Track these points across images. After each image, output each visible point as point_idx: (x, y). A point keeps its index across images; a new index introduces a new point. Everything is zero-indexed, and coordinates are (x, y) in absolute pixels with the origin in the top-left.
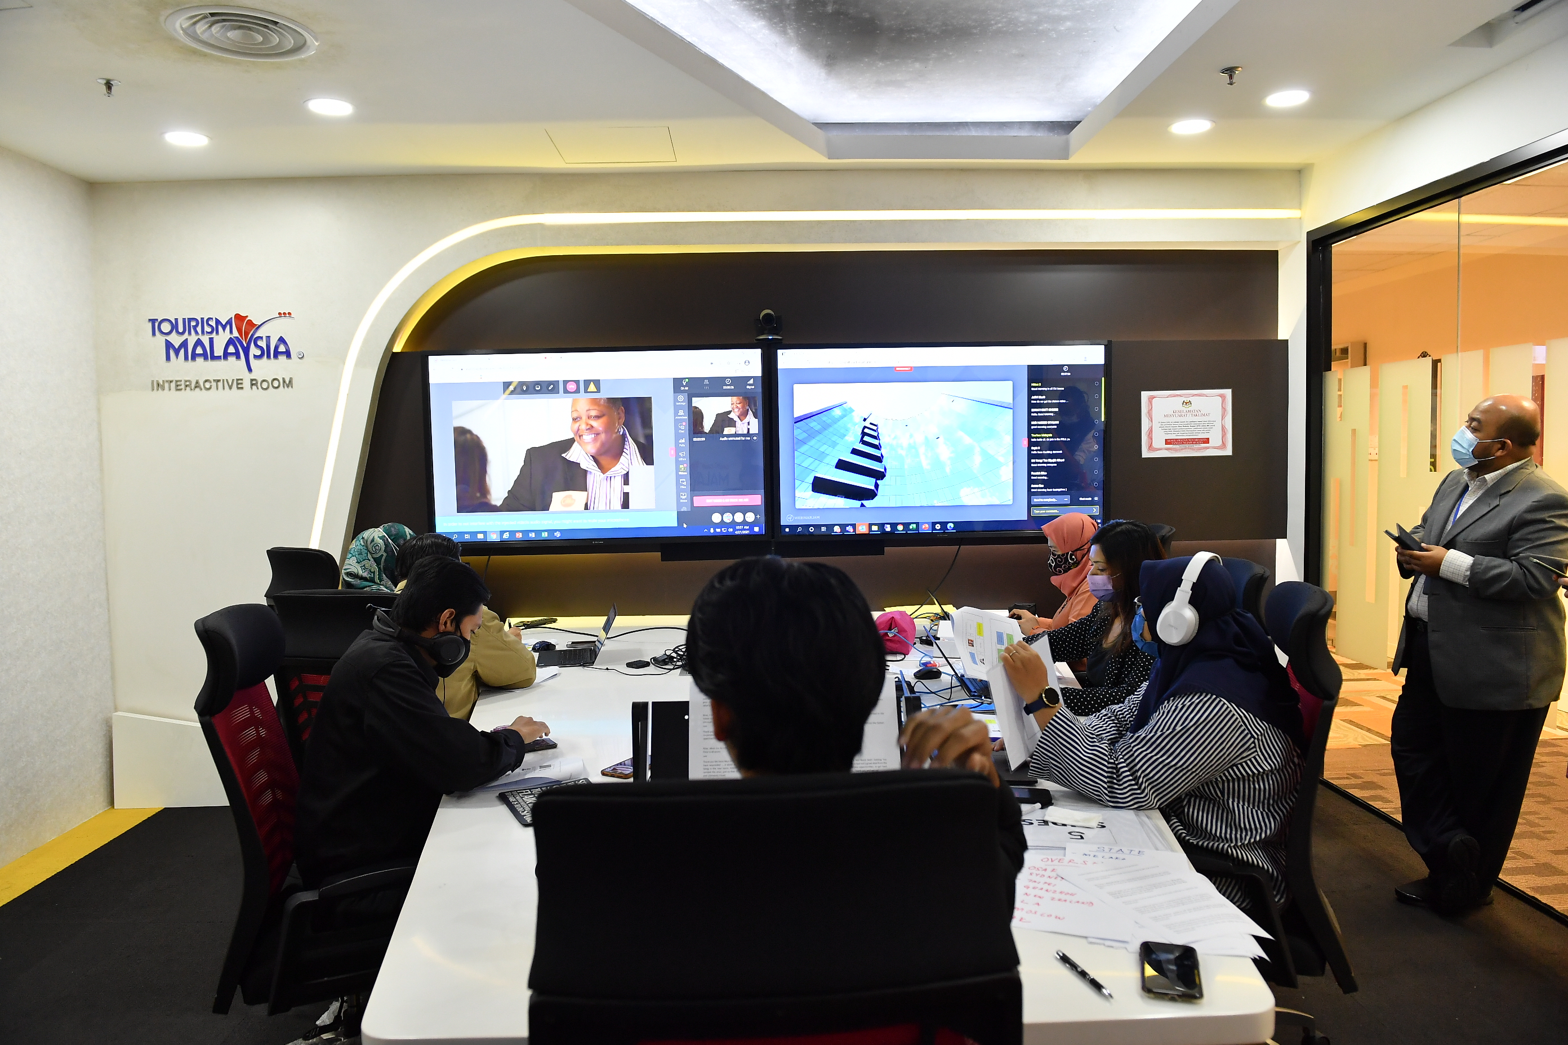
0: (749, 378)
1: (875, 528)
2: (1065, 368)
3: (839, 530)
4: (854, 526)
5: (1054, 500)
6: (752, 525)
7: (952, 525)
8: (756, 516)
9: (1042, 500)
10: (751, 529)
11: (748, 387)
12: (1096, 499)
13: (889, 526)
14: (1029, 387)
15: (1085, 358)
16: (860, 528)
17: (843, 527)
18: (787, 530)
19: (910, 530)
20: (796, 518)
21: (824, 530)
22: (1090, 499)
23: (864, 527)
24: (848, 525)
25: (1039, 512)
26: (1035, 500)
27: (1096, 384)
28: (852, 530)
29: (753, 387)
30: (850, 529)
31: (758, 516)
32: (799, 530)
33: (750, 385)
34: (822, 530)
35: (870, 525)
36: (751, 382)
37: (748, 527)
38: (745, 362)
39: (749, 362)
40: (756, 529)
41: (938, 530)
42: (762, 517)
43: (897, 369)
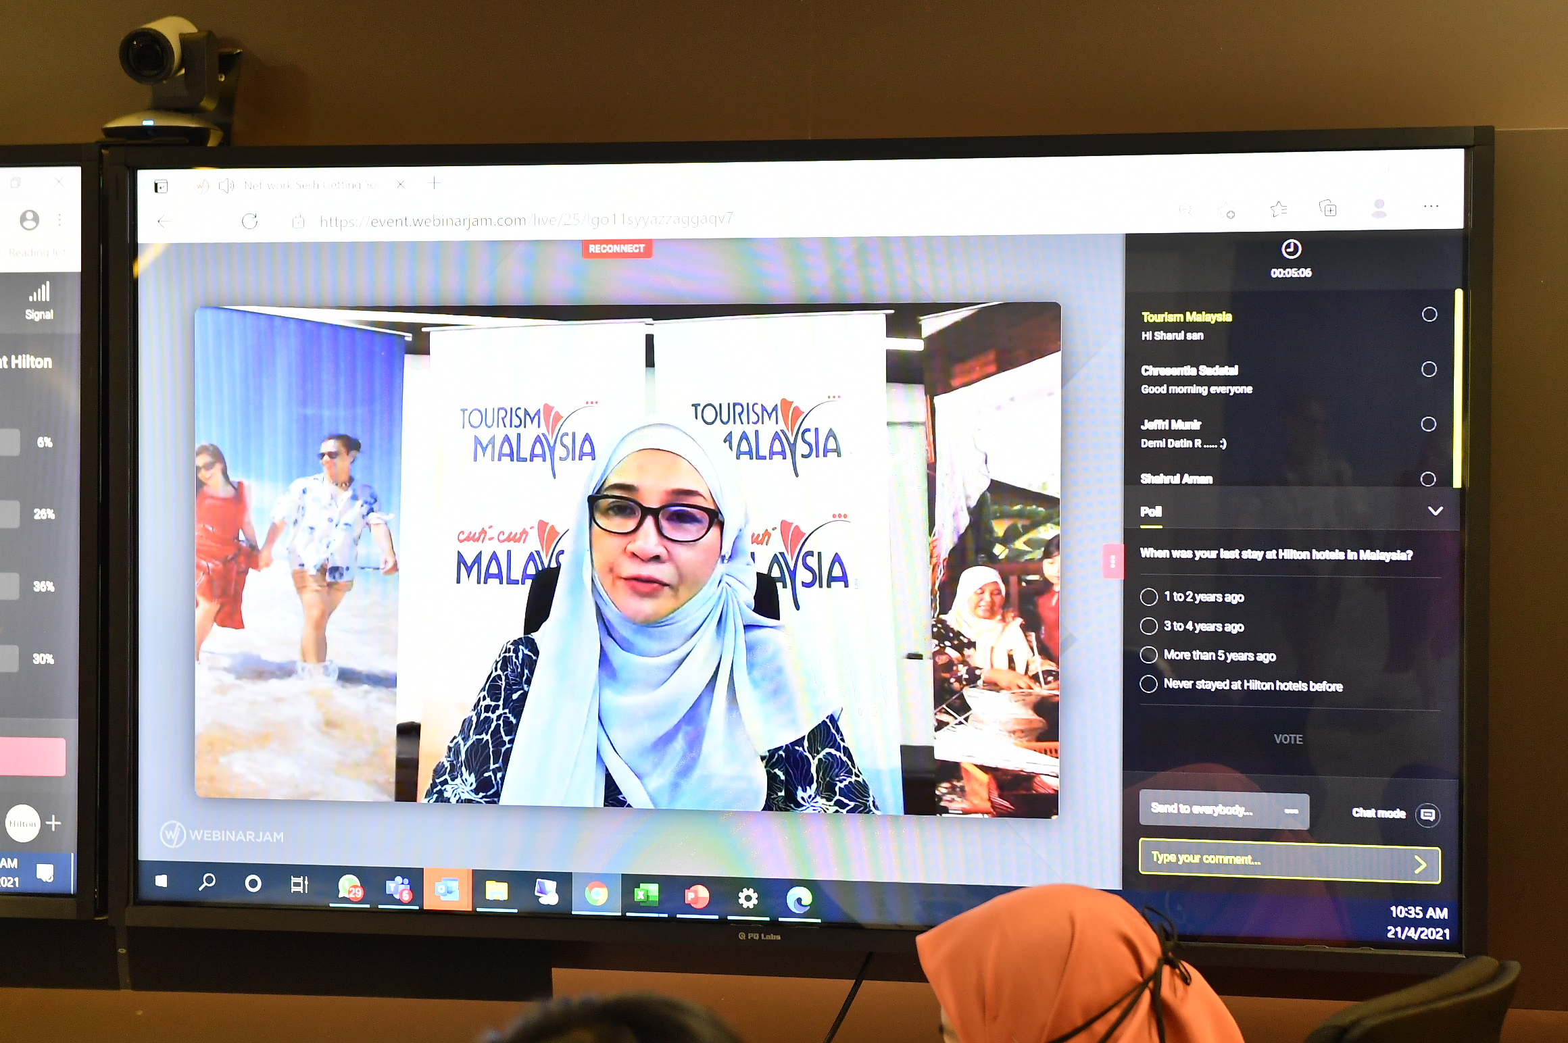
0: (35, 280)
1: (497, 891)
2: (1288, 250)
3: (359, 894)
4: (415, 877)
5: (1239, 811)
6: (30, 854)
7: (806, 896)
8: (44, 818)
9: (1185, 809)
10: (26, 869)
11: (32, 315)
12: (1428, 815)
13: (551, 886)
14: (1133, 325)
15: (1380, 203)
16: (440, 888)
17: (373, 878)
18: (161, 881)
19: (638, 907)
20: (196, 835)
21: (300, 889)
22: (1400, 814)
23: (454, 885)
24: (392, 873)
25: (1172, 858)
26: (1157, 808)
27: (1429, 314)
28: (406, 897)
29: (49, 315)
30: (398, 888)
31: (53, 823)
32: (205, 884)
33: (39, 306)
34: (294, 889)
35: (480, 878)
36: (44, 293)
37: (13, 864)
38: (23, 218)
39: (36, 218)
40: (45, 872)
41: (748, 912)
42: (66, 823)
43: (593, 248)
